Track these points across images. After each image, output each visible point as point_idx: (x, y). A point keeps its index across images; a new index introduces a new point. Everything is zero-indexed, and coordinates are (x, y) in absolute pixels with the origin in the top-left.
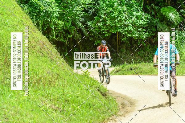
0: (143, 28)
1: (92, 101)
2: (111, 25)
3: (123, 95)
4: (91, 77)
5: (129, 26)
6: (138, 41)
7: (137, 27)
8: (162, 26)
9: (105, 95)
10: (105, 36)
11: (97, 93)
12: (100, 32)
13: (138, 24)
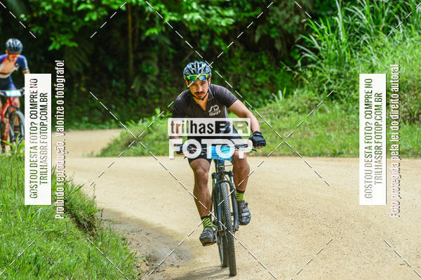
1: (44, 247)
3: (150, 225)
9: (91, 226)
10: (87, 19)
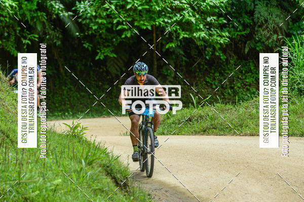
0: (220, 15)
2: (140, 8)
3: (168, 185)
4: (89, 139)
5: (183, 9)
6: (205, 50)
7: (203, 13)
8: (267, 11)
9: (125, 185)
10: (123, 36)
11: (104, 181)
12: (110, 26)
13: (208, 4)
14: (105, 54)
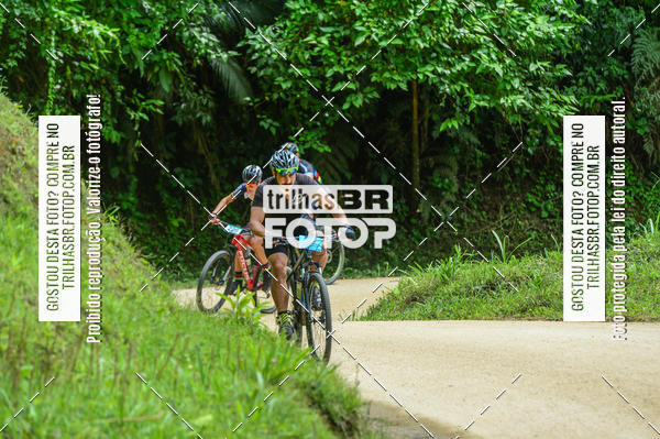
0: (557, 59)
2: (384, 44)
3: (444, 429)
6: (525, 133)
7: (523, 55)
9: (351, 428)
11: (304, 418)
13: (531, 34)
14: (307, 146)
